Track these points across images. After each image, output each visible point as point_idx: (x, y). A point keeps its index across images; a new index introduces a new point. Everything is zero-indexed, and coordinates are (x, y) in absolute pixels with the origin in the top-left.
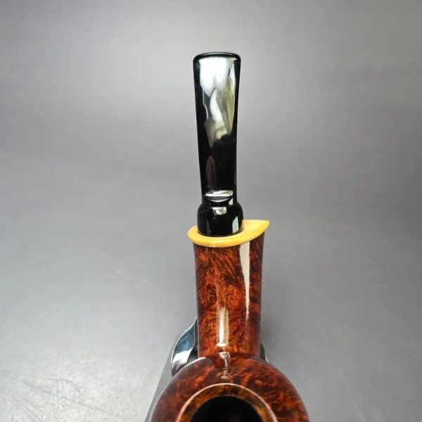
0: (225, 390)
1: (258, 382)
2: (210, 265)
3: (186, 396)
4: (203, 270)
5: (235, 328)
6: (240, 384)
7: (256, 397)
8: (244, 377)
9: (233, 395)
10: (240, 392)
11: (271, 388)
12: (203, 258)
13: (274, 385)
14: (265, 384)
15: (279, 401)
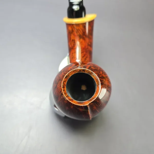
0: (80, 70)
1: (92, 68)
2: (73, 31)
3: (66, 73)
4: (70, 33)
5: (83, 55)
6: (86, 68)
7: (92, 72)
8: (87, 66)
9: (83, 72)
10: (86, 71)
11: (97, 70)
12: (70, 29)
13: (98, 69)
14: (95, 68)
15: (100, 74)
